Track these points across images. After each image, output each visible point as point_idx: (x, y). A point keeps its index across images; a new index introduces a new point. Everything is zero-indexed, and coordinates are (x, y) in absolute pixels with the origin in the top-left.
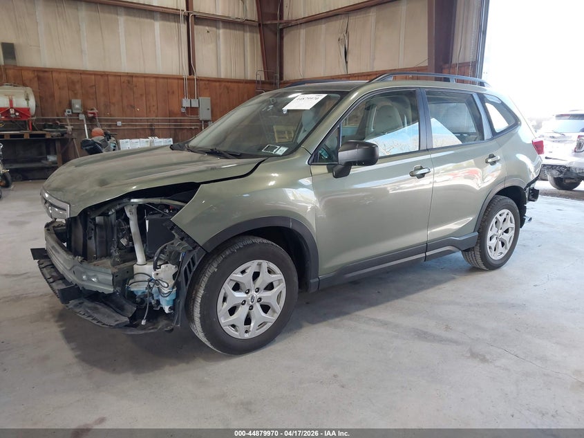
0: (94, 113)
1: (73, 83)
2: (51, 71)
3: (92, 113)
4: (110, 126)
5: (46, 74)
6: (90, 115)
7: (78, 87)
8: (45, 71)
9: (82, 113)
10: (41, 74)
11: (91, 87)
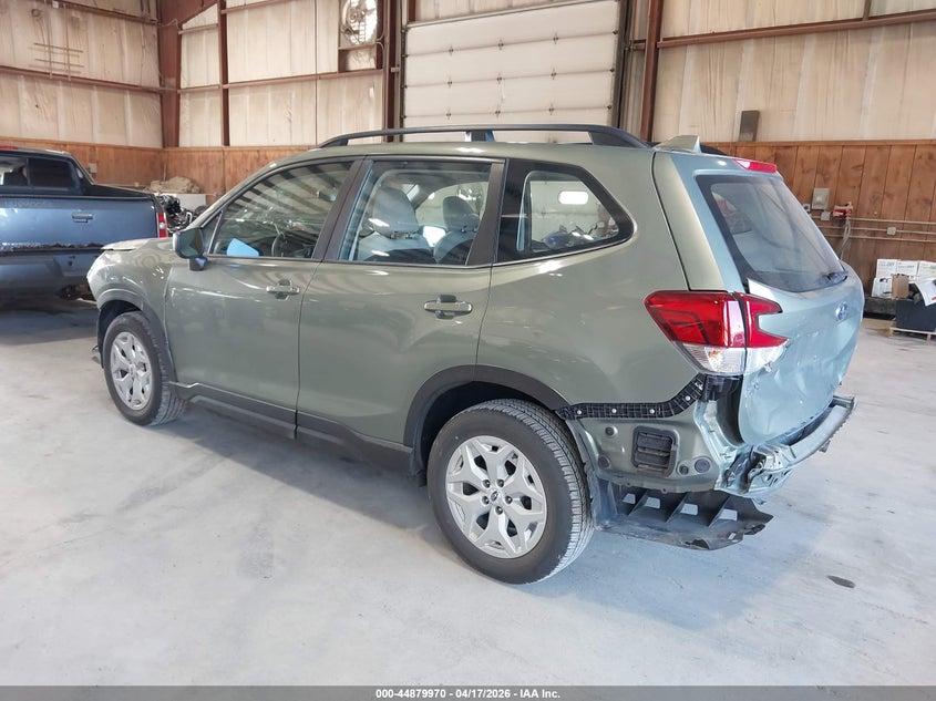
0: (845, 212)
1: (827, 162)
2: (797, 145)
3: (841, 211)
4: (874, 233)
5: (788, 151)
6: (837, 214)
7: (833, 168)
8: (788, 146)
9: (827, 211)
10: (781, 152)
11: (856, 168)
